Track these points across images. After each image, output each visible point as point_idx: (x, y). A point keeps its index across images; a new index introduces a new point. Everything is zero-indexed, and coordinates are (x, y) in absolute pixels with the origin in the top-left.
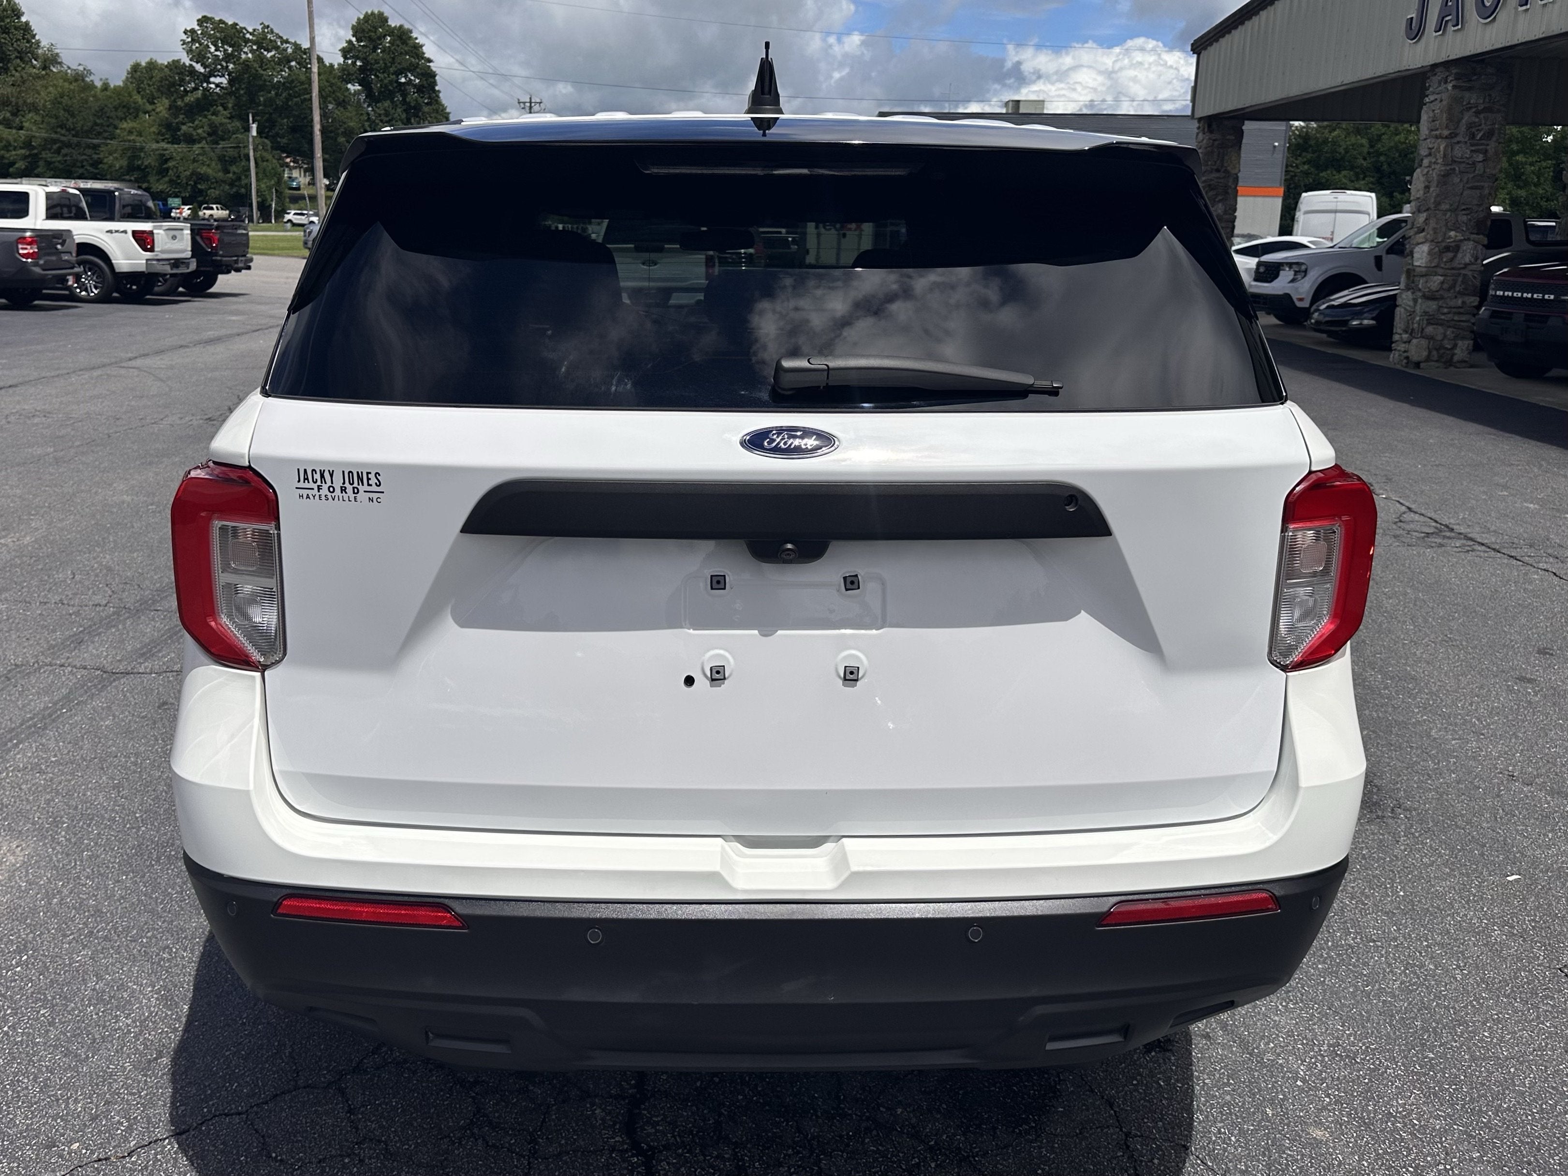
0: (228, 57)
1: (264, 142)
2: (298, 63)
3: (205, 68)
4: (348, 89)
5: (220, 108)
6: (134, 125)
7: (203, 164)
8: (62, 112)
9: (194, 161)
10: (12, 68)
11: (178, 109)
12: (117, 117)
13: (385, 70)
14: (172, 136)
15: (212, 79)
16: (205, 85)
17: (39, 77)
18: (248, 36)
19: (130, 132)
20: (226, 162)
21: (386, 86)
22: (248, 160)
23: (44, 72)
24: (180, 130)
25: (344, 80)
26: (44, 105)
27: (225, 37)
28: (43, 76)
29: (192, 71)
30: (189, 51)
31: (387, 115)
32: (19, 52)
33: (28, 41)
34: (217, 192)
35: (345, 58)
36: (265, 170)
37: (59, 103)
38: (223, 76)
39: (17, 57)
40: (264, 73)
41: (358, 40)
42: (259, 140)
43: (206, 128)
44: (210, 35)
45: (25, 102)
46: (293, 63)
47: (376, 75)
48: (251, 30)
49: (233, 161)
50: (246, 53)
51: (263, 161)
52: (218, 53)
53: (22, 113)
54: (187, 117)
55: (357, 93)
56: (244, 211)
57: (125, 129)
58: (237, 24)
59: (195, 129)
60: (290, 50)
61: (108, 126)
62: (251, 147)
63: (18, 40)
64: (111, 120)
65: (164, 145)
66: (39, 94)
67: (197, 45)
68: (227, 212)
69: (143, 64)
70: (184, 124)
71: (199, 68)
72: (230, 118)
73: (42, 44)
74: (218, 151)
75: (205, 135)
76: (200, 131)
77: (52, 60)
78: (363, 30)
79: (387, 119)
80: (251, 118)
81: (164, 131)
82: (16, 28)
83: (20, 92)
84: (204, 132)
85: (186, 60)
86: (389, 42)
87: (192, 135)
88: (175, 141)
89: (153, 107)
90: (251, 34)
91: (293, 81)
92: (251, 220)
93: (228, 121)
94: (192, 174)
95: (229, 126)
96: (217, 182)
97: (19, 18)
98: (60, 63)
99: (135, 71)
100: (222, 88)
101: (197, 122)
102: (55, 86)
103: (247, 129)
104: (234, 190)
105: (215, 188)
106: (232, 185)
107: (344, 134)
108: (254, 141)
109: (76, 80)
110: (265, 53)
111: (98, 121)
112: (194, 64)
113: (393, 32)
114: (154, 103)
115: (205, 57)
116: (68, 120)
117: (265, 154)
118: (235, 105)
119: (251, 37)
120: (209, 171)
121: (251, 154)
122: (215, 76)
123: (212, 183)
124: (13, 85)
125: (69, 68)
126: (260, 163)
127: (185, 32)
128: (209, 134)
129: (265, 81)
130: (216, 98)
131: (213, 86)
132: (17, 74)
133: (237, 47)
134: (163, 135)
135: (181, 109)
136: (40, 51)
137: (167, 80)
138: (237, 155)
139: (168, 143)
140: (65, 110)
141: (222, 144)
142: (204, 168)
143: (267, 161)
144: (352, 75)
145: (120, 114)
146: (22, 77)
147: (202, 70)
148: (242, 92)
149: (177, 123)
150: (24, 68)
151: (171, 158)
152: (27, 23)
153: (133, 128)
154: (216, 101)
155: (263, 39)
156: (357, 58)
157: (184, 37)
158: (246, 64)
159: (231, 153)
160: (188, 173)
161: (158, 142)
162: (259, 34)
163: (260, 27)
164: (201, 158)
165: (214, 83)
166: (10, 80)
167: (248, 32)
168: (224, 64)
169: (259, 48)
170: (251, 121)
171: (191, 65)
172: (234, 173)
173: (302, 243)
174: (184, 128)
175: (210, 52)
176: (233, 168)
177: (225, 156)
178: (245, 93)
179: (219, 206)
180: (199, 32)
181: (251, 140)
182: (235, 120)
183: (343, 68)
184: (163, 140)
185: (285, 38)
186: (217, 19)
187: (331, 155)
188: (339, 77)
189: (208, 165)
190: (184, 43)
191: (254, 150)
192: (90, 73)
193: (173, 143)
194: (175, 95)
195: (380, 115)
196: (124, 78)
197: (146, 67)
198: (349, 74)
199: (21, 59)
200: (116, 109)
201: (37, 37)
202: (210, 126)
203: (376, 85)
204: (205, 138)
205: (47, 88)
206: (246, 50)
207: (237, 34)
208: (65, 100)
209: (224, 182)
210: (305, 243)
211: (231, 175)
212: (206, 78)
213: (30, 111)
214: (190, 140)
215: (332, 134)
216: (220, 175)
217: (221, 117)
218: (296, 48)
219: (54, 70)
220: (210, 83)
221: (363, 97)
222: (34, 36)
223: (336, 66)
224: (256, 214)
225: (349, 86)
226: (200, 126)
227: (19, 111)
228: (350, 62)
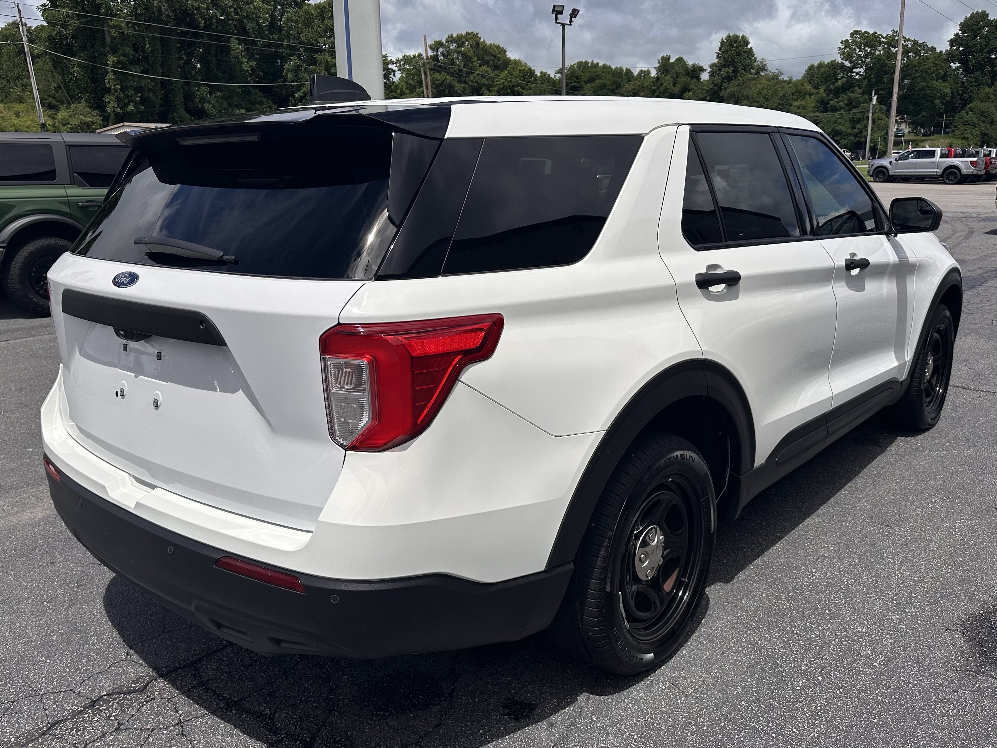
0: (867, 55)
1: (881, 108)
2: (914, 53)
3: (851, 64)
4: (950, 67)
5: (857, 88)
6: (803, 103)
7: (840, 124)
8: (762, 98)
9: (835, 122)
10: (739, 76)
11: (830, 91)
12: (793, 99)
13: (981, 51)
14: (824, 108)
15: (854, 70)
16: (849, 74)
17: (754, 79)
18: (883, 39)
19: (799, 108)
20: (854, 122)
21: (979, 61)
22: (868, 120)
23: (756, 76)
24: (829, 104)
25: (948, 61)
26: (753, 96)
27: (866, 42)
28: (755, 78)
29: (842, 66)
30: (842, 54)
31: (976, 82)
32: (744, 66)
33: (750, 59)
34: (846, 141)
35: (952, 45)
36: (879, 125)
37: (761, 94)
38: (862, 67)
39: (742, 69)
40: (890, 62)
41: (963, 33)
42: (878, 107)
43: (846, 101)
44: (857, 42)
45: (743, 94)
46: (911, 54)
47: (973, 56)
48: (885, 36)
49: (859, 121)
50: (880, 51)
51: (879, 120)
52: (861, 53)
53: (740, 101)
54: (834, 96)
55: (957, 69)
56: (861, 153)
57: (795, 106)
58: (876, 33)
59: (838, 102)
60: (910, 46)
61: (786, 105)
62: (871, 111)
63: (745, 59)
64: (789, 101)
65: (817, 114)
66: (751, 89)
67: (848, 49)
68: (850, 153)
69: (816, 65)
70: (832, 100)
71: (847, 64)
72: (861, 94)
73: (757, 60)
74: (851, 116)
75: (844, 106)
76: (841, 103)
77: (763, 68)
78: (968, 25)
79: (976, 84)
80: (873, 93)
81: (819, 105)
82: (744, 52)
83: (740, 90)
84: (844, 104)
85: (839, 60)
86: (987, 31)
87: (836, 106)
88: (825, 110)
89: (818, 91)
90: (884, 38)
91: (908, 66)
92: (864, 158)
93: (860, 96)
94: (832, 131)
95: (860, 99)
96: (847, 135)
97: (747, 46)
98: (766, 70)
99: (810, 70)
100: (860, 75)
101: (840, 98)
102: (761, 84)
103: (871, 100)
104: (857, 139)
105: (845, 139)
106: (856, 136)
107: (939, 98)
108: (873, 108)
109: (773, 79)
110: (893, 49)
111: (781, 102)
112: (844, 62)
113: (991, 23)
114: (819, 88)
115: (851, 57)
116: (764, 103)
117: (881, 115)
118: (867, 85)
119: (884, 40)
120: (843, 128)
121: (871, 115)
122: (856, 68)
123: (844, 136)
124: (738, 85)
125: (770, 72)
126: (876, 121)
127: (841, 43)
128: (847, 105)
129: (889, 67)
130: (854, 82)
131: (854, 74)
132: (741, 79)
133: (874, 48)
134: (818, 108)
135: (832, 90)
136: (755, 64)
137: (825, 73)
138: (862, 117)
139: (821, 112)
140: (763, 97)
141: (854, 110)
142: (840, 127)
143: (882, 119)
144: (955, 57)
145: (795, 97)
146: (743, 80)
147: (849, 65)
148: (873, 76)
149: (828, 100)
150: (745, 75)
151: (821, 122)
152: (751, 48)
153: (800, 105)
154: (855, 83)
155: (892, 40)
156: (961, 45)
157: (840, 45)
158: (879, 58)
159: (859, 116)
160: (830, 130)
161: (814, 112)
162: (890, 37)
163: (891, 33)
164: (839, 120)
165: (855, 72)
166: (736, 83)
167: (883, 37)
168: (864, 60)
169: (889, 46)
170: (873, 95)
171: (842, 62)
172: (859, 128)
173: (866, 173)
174: (832, 102)
175: (855, 53)
176: (859, 126)
177: (854, 118)
178: (874, 77)
179: (845, 150)
180: (850, 41)
181: (871, 107)
182: (865, 95)
183: (949, 53)
184: (818, 111)
185: (907, 38)
186: (863, 31)
187: (928, 112)
188: (945, 60)
189: (843, 125)
190: (840, 49)
191: (873, 114)
192: (782, 73)
193: (823, 112)
194: (829, 83)
195: (971, 82)
196: (803, 74)
197: (817, 67)
198: (953, 56)
199: (745, 70)
200: (793, 94)
201: (755, 56)
202: (848, 99)
203: (972, 62)
204: (843, 108)
205: (756, 85)
206: (880, 48)
207: (875, 40)
208: (764, 92)
209: (851, 134)
210: (869, 172)
211: (856, 130)
212: (851, 70)
213: (745, 99)
214: (835, 109)
215: (931, 98)
216: (849, 131)
217: (856, 94)
218: (914, 44)
219: (763, 74)
220: (853, 73)
221: (961, 71)
222: (753, 55)
223: (944, 52)
224: (867, 154)
225: (952, 64)
226: (843, 100)
227: (739, 100)
228: (955, 48)
